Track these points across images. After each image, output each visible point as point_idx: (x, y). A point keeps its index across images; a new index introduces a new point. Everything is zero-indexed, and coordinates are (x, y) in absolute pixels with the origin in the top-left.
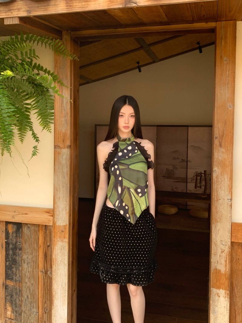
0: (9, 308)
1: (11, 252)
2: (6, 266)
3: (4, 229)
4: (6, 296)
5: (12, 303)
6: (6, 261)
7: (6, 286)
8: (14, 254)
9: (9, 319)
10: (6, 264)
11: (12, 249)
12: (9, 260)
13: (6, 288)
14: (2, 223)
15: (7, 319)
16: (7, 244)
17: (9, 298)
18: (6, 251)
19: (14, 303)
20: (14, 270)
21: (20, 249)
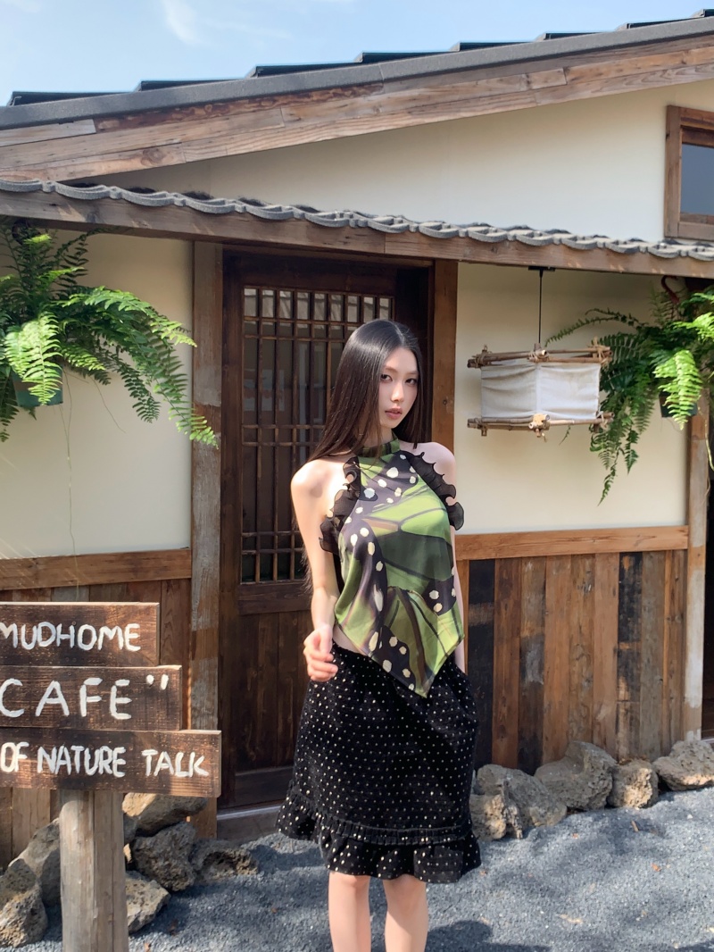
0: (623, 685)
1: (626, 599)
2: (619, 621)
3: (618, 565)
4: (619, 667)
5: (626, 676)
6: (619, 614)
7: (619, 653)
8: (632, 601)
9: (623, 701)
10: (619, 617)
11: (628, 594)
12: (624, 612)
13: (619, 656)
14: (614, 557)
15: (620, 703)
16: (621, 587)
17: (622, 670)
18: (620, 599)
19: (630, 674)
20: (630, 625)
21: (640, 592)
